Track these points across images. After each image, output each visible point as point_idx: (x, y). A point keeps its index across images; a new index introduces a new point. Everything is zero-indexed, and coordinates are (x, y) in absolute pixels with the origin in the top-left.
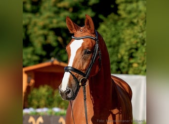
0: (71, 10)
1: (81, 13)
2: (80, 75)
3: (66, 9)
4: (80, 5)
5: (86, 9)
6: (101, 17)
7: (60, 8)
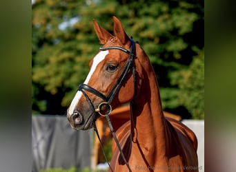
0: (157, 40)
1: (169, 44)
2: (97, 97)
3: (150, 39)
4: (168, 35)
5: (176, 39)
6: (195, 49)
7: (143, 39)
